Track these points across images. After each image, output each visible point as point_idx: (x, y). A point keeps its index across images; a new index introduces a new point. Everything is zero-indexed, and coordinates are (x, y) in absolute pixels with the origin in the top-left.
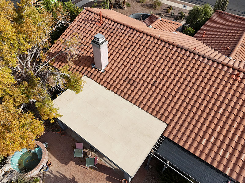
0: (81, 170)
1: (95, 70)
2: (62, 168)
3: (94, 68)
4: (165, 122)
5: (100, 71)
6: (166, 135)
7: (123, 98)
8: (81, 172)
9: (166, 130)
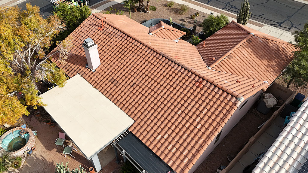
0: (59, 157)
1: (87, 70)
2: (43, 154)
3: (87, 67)
4: (133, 118)
5: (91, 71)
6: (131, 130)
7: (105, 96)
8: (59, 159)
9: (132, 125)
